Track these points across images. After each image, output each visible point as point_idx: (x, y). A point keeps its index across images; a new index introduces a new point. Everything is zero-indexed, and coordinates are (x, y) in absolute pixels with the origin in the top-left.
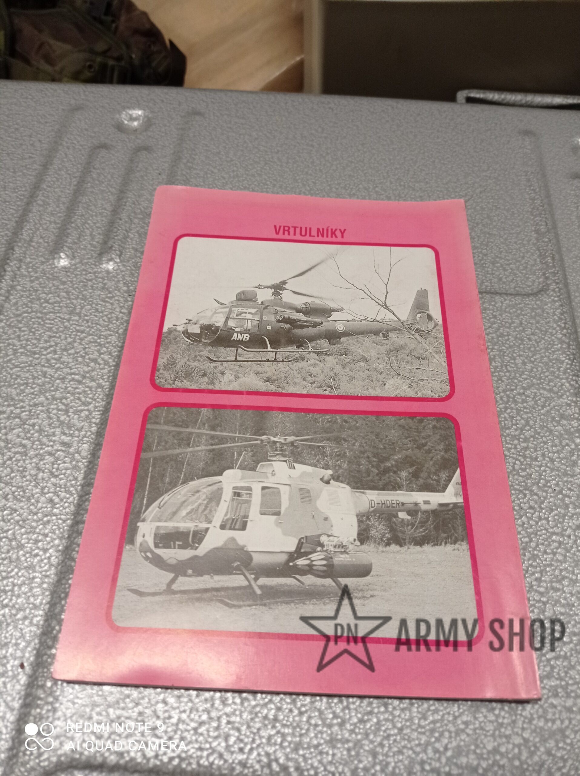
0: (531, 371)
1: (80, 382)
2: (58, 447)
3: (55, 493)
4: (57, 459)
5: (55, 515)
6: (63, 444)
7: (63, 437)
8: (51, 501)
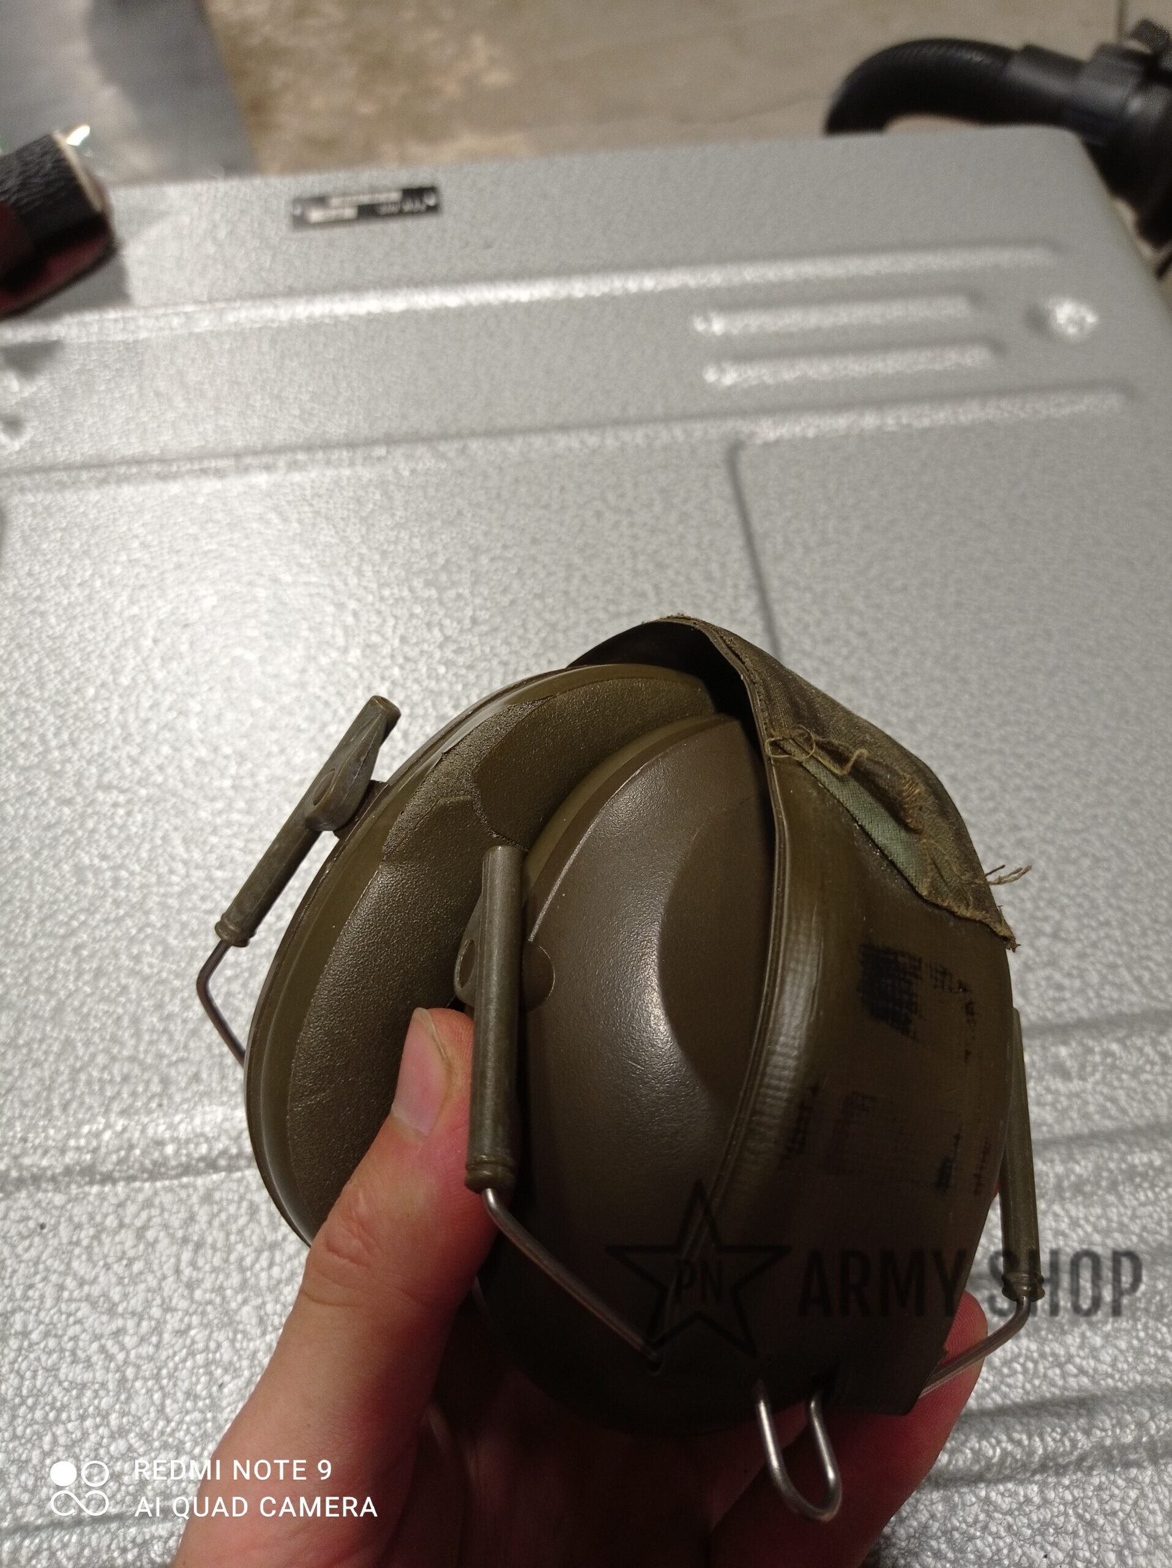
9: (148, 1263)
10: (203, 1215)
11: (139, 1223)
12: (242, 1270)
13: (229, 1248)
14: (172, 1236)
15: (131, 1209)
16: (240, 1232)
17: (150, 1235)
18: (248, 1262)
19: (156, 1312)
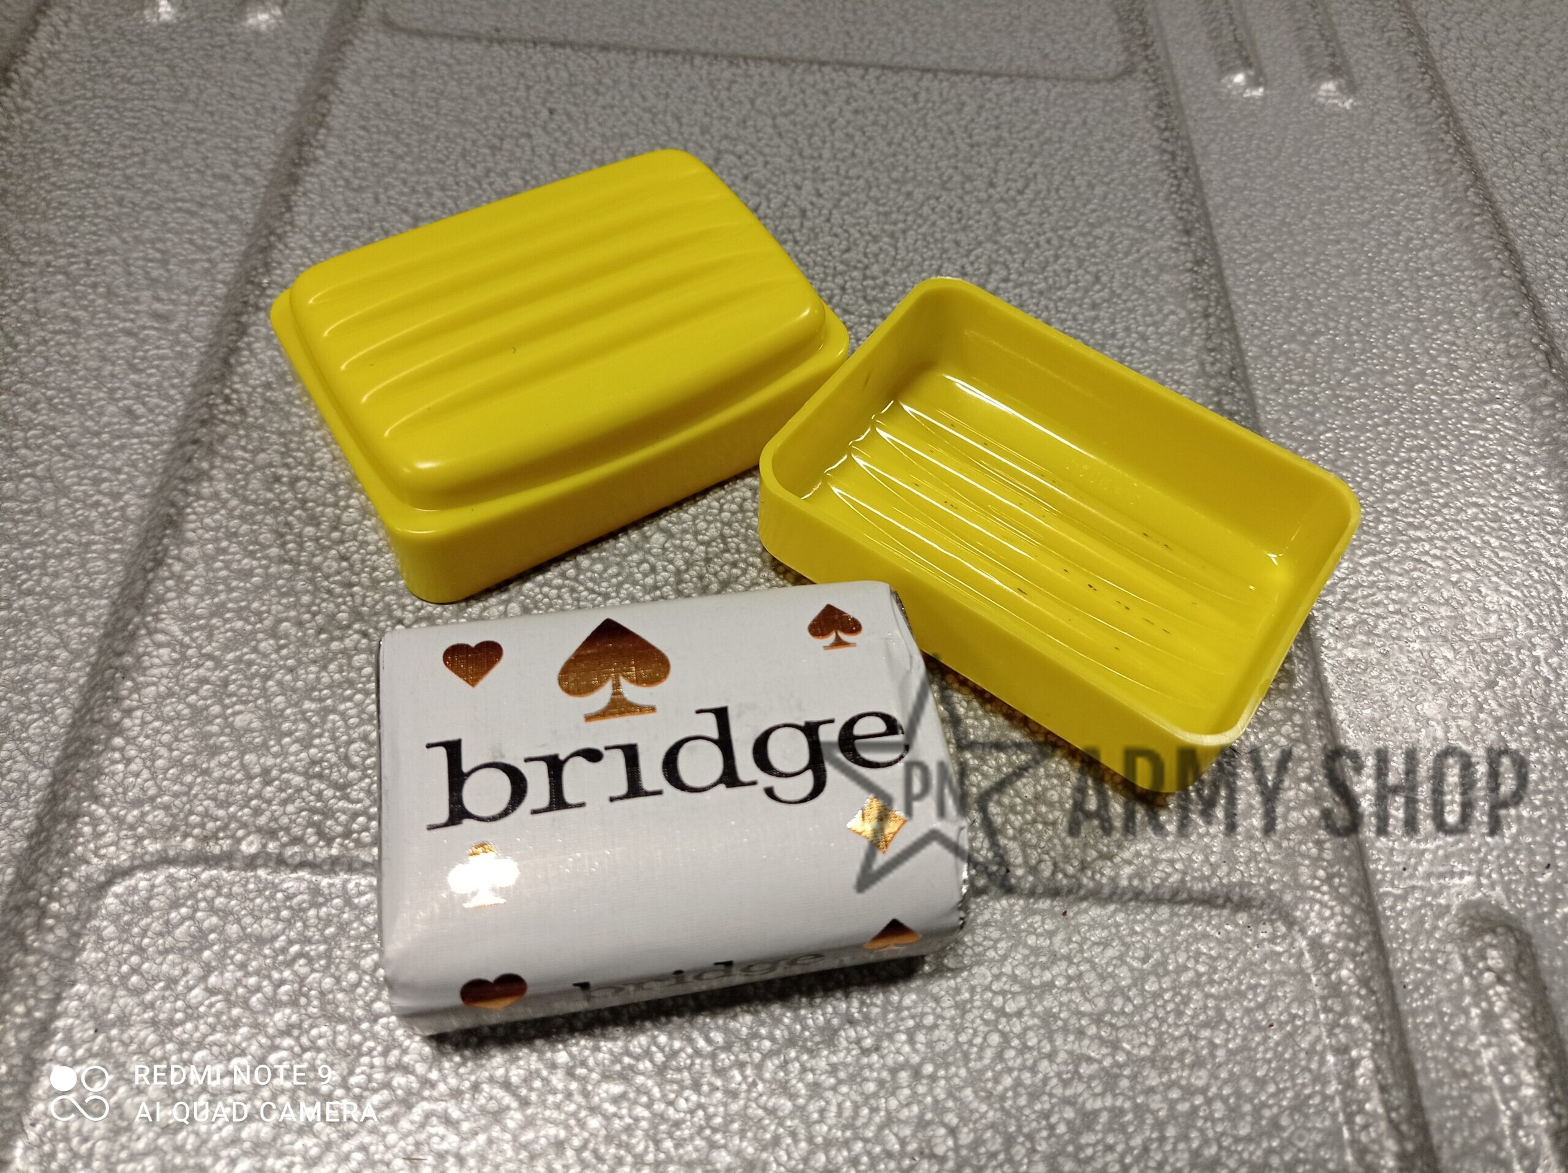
0: (1105, 197)
1: (193, 214)
2: (145, 321)
3: (138, 398)
4: (144, 341)
5: (138, 435)
6: (156, 316)
7: (157, 306)
8: (129, 412)
9: (195, 183)
10: (221, 216)
11: (236, 178)
12: (152, 242)
13: (177, 233)
14: (212, 197)
15: (250, 172)
16: (191, 242)
17: (220, 184)
18: (159, 245)
19: (149, 186)
